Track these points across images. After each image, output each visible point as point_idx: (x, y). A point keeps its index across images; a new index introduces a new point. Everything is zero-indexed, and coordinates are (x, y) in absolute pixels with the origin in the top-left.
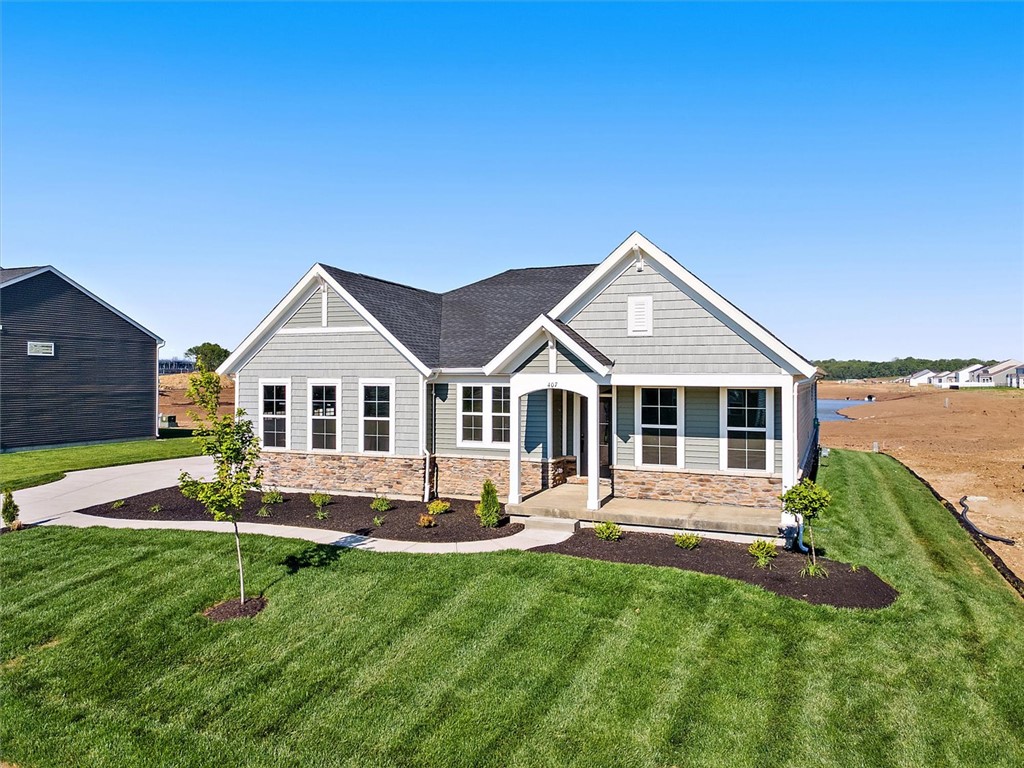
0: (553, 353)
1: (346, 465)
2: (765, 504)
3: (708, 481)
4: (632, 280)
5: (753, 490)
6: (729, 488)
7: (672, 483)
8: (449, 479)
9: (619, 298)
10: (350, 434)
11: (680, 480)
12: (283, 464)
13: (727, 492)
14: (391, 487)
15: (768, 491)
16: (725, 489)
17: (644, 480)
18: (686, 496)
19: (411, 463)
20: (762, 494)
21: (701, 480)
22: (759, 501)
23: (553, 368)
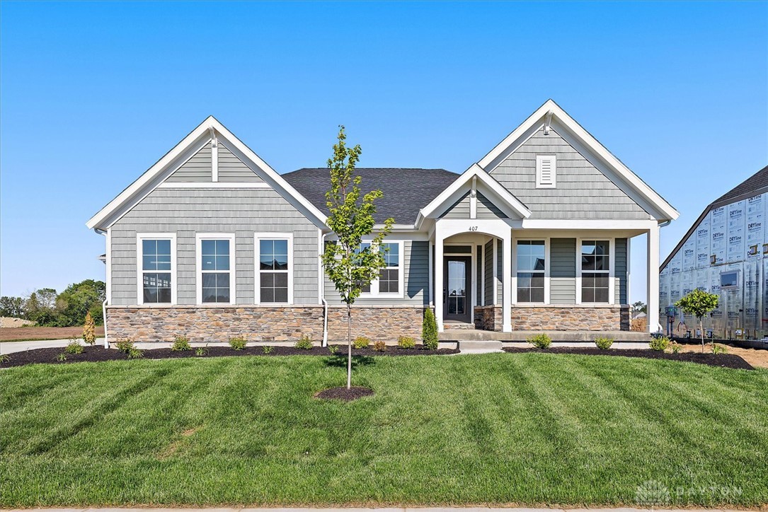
0: (474, 201)
1: (241, 317)
2: (609, 328)
3: (568, 313)
4: (539, 141)
5: (600, 318)
6: (583, 317)
7: (541, 316)
8: (339, 327)
9: (530, 156)
10: (245, 287)
11: (547, 313)
12: (168, 320)
13: (582, 321)
14: (289, 335)
15: (611, 318)
16: (580, 319)
17: (519, 315)
18: (552, 326)
19: (310, 311)
20: (606, 320)
21: (563, 313)
22: (604, 326)
23: (473, 215)
